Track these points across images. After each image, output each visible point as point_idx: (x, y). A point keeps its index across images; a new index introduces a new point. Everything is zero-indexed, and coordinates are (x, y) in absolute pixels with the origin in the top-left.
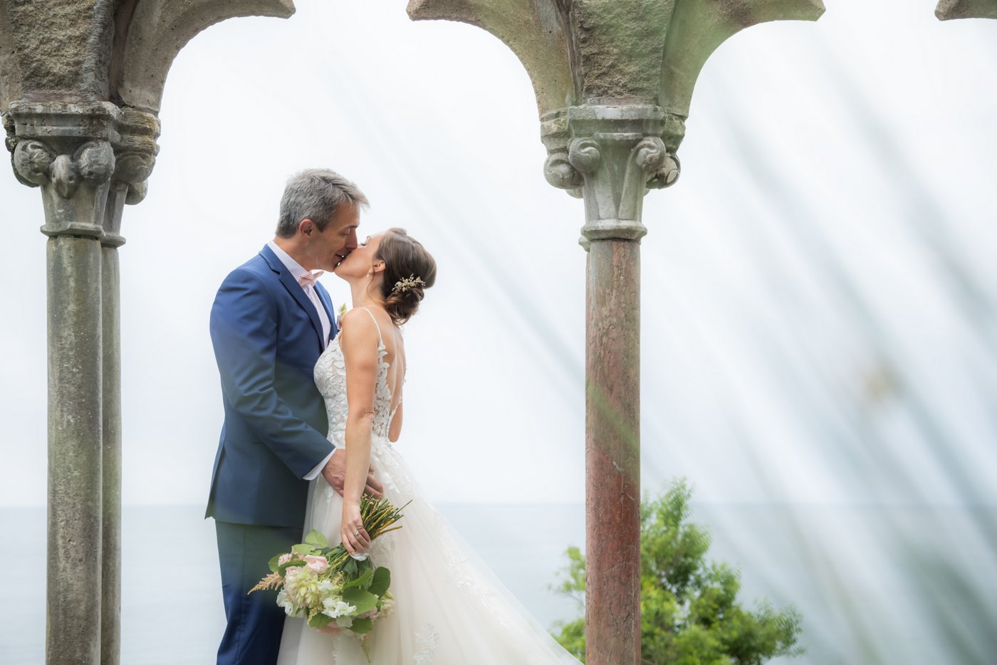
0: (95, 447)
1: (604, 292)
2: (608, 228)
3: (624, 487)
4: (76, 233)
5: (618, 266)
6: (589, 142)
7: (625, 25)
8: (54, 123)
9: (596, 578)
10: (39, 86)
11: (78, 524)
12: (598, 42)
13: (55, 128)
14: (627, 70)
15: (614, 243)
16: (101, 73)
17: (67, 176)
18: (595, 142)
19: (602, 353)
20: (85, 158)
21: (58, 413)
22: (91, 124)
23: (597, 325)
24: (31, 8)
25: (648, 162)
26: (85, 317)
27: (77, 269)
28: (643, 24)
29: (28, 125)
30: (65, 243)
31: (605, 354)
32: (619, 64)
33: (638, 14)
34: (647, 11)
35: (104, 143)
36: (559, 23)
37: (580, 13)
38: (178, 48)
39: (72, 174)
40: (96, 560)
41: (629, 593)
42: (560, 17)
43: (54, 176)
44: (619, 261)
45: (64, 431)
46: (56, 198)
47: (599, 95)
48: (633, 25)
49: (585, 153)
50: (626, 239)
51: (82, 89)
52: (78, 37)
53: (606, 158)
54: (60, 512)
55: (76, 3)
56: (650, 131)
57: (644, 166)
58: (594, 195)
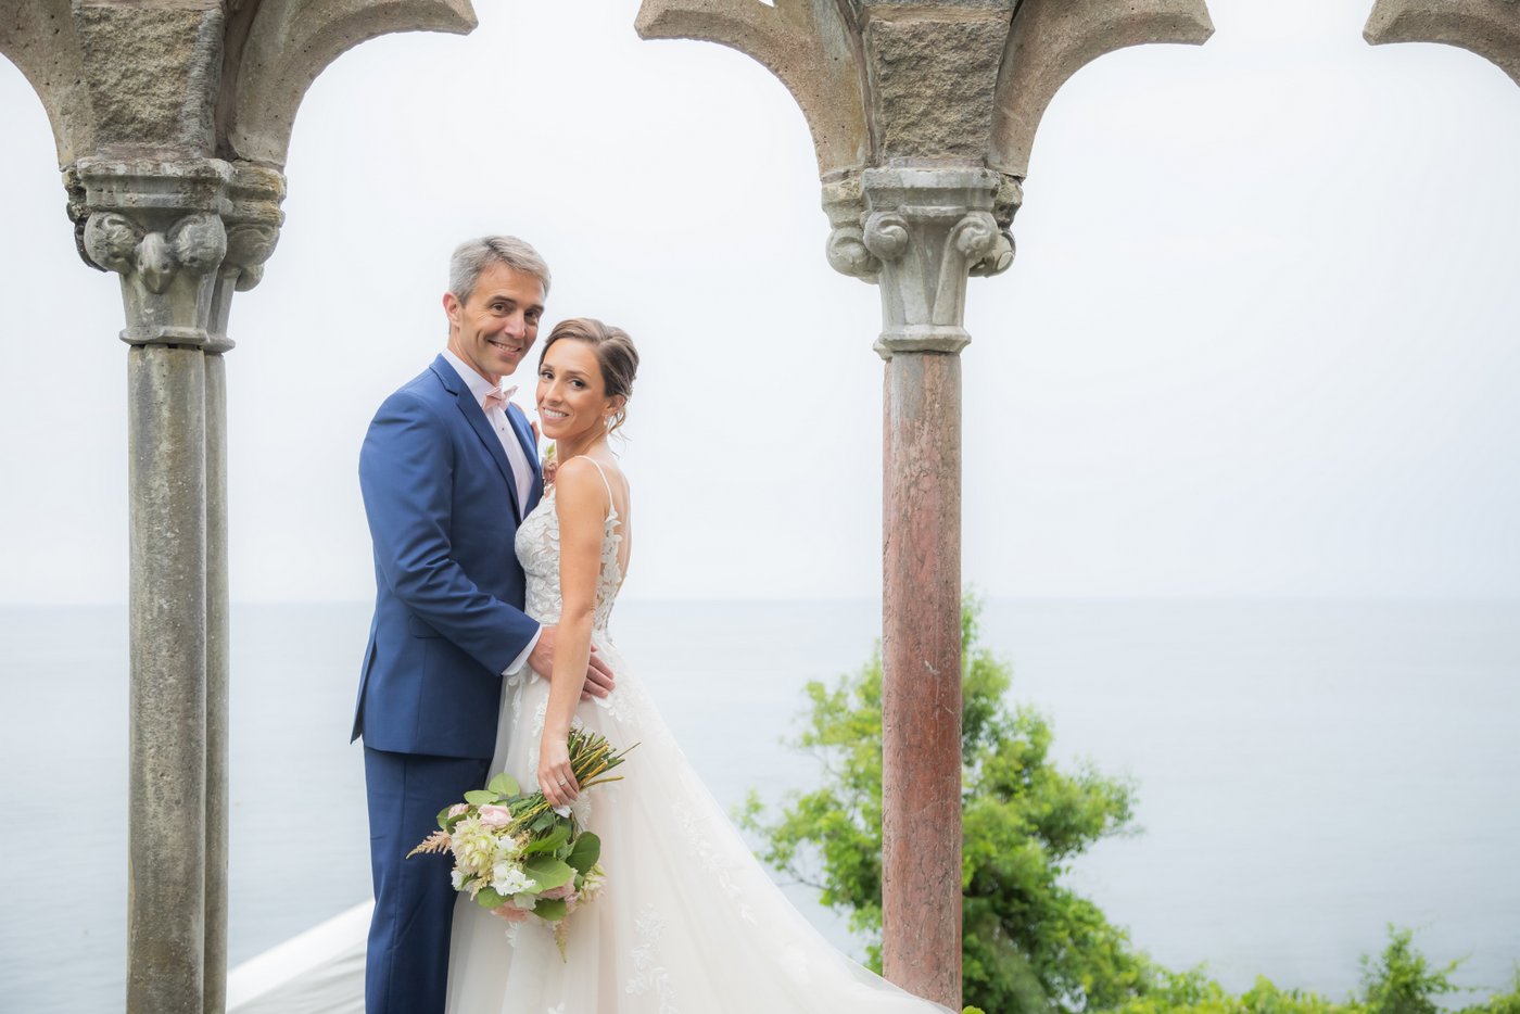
0: (198, 643)
1: (913, 426)
2: (918, 338)
3: (940, 695)
4: (171, 342)
5: (931, 390)
6: (893, 219)
7: (942, 57)
8: (141, 188)
9: (901, 822)
10: (120, 137)
11: (174, 752)
12: (906, 80)
13: (143, 196)
14: (945, 118)
15: (927, 358)
16: (207, 117)
17: (160, 264)
18: (900, 219)
19: (910, 510)
20: (186, 238)
21: (145, 596)
22: (194, 190)
23: (901, 470)
24: (109, 28)
25: (974, 246)
26: (183, 459)
27: (173, 392)
28: (967, 55)
29: (105, 192)
30: (156, 357)
31: (913, 511)
32: (934, 111)
33: (960, 41)
34: (973, 37)
35: (213, 217)
36: (849, 49)
37: (880, 39)
38: (312, 77)
39: (168, 260)
40: (198, 801)
41: (946, 843)
42: (850, 39)
43: (142, 264)
44: (933, 383)
45: (153, 621)
46: (142, 293)
47: (906, 154)
48: (953, 56)
49: (887, 234)
50: (943, 351)
51: (182, 141)
52: (176, 69)
53: (916, 240)
54: (148, 735)
55: (173, 20)
56: (976, 204)
57: (968, 251)
58: (899, 290)
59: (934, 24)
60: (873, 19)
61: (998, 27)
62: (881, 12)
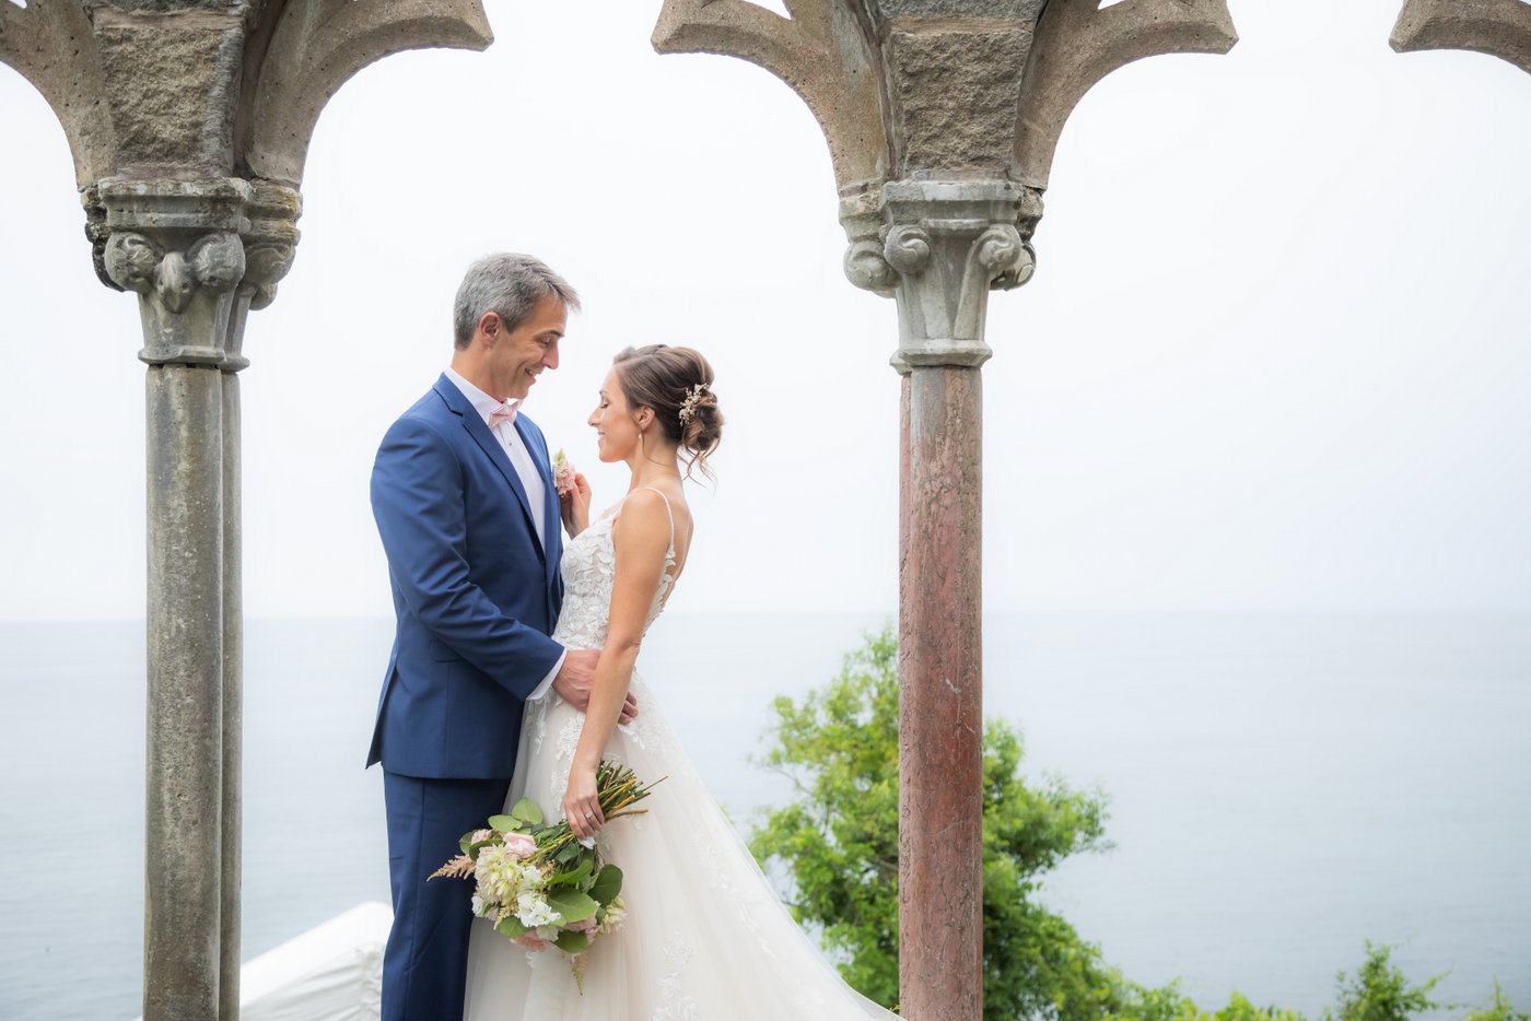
0: (214, 663)
1: (934, 442)
2: (939, 352)
3: (961, 714)
4: (190, 361)
5: (952, 405)
6: (914, 232)
7: (964, 69)
8: (161, 208)
9: (921, 842)
10: (141, 157)
11: (191, 772)
12: (928, 92)
13: (163, 215)
14: (967, 130)
15: (948, 372)
16: (227, 136)
17: (180, 284)
18: (922, 232)
19: (930, 527)
20: (205, 257)
21: (163, 616)
22: (214, 210)
23: (922, 486)
24: (131, 48)
25: (996, 260)
26: (201, 479)
27: (191, 412)
28: (990, 67)
29: (126, 212)
30: (174, 376)
31: (934, 528)
32: (956, 123)
33: (983, 52)
34: (996, 48)
35: (232, 237)
36: (868, 61)
37: (902, 51)
38: (329, 95)
39: (187, 279)
40: (215, 822)
41: (968, 863)
42: (868, 50)
43: (161, 283)
44: (955, 397)
45: (171, 641)
46: (161, 313)
47: (928, 166)
48: (975, 68)
49: (909, 247)
50: (965, 366)
51: (202, 161)
52: (197, 88)
53: (937, 254)
54: (166, 755)
55: (194, 40)
56: (999, 216)
57: (991, 264)
58: (920, 304)
59: (956, 35)
60: (895, 31)
61: (1021, 38)
62: (902, 24)
